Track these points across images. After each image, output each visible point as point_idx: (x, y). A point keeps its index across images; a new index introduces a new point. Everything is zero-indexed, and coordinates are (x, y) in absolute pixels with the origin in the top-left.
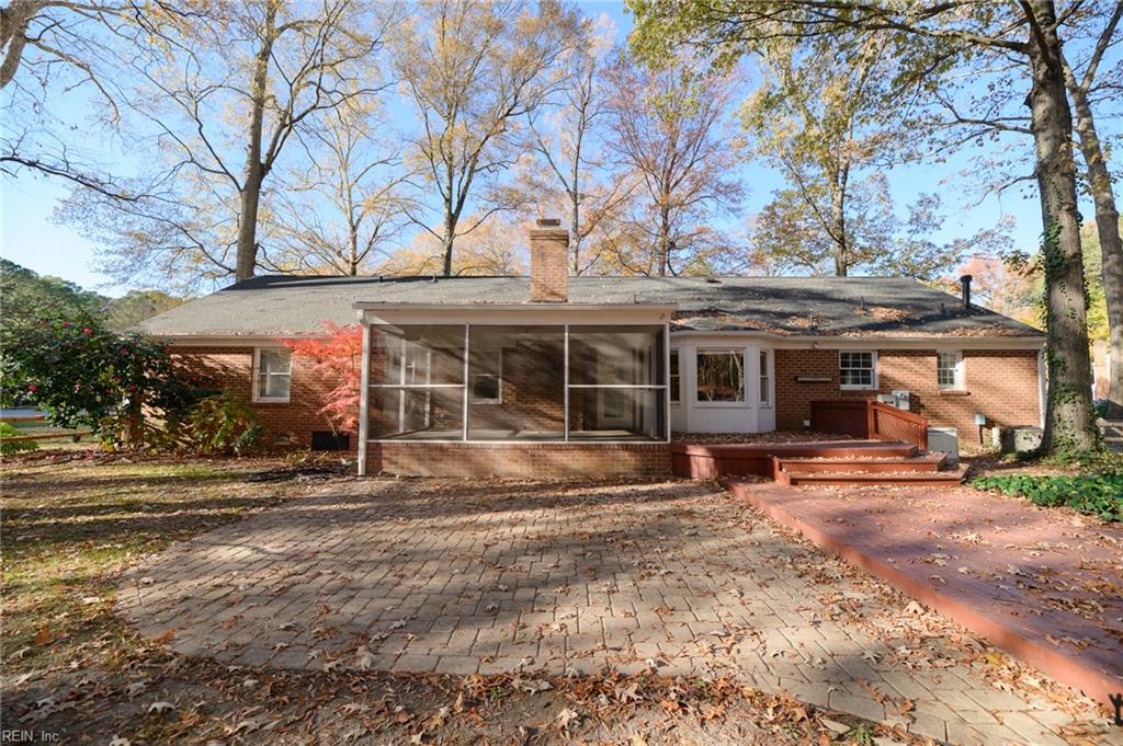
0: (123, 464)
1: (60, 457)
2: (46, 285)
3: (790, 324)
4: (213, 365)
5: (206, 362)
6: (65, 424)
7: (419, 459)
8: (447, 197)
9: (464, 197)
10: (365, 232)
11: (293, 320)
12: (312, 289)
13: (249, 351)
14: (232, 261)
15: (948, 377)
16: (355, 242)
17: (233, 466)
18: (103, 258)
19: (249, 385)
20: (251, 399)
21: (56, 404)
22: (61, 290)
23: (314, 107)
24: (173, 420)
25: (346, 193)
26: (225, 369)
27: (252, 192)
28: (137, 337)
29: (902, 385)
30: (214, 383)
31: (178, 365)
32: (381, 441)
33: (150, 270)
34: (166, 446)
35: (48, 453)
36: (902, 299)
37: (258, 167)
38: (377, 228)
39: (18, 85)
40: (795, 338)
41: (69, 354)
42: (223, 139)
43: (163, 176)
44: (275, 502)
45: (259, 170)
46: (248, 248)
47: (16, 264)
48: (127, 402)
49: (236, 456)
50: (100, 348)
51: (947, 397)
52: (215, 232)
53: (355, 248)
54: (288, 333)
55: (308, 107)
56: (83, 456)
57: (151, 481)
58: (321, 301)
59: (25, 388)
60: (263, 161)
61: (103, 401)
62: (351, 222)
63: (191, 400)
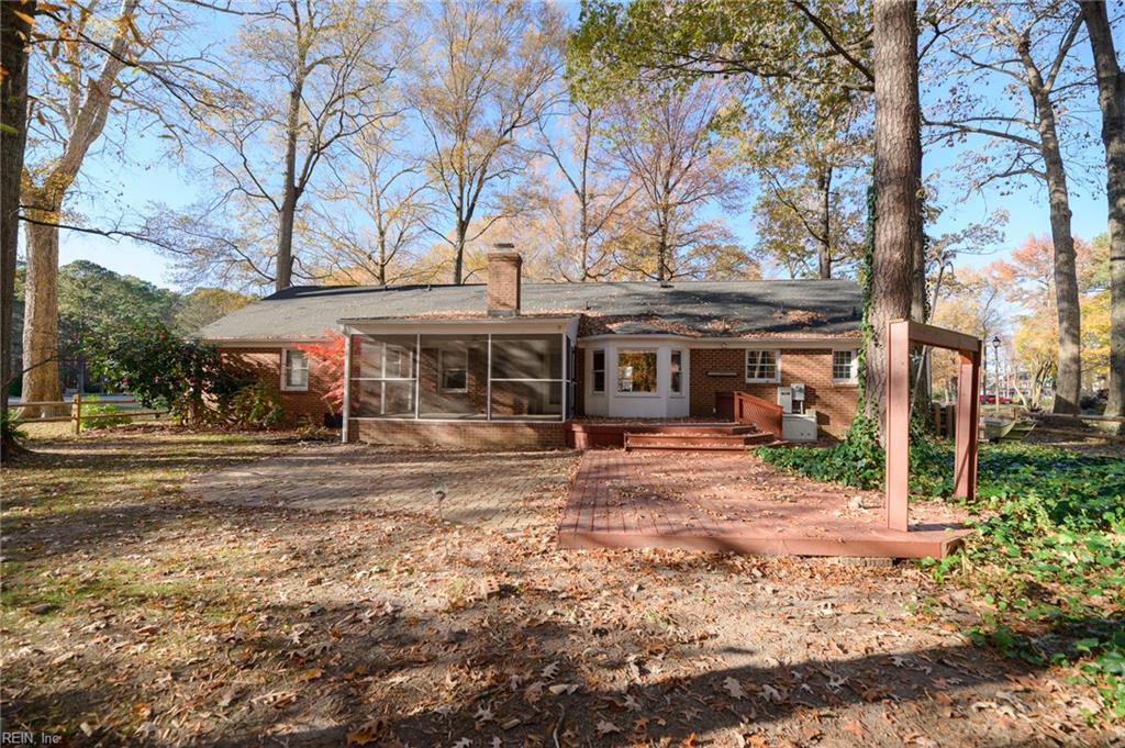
0: (189, 434)
1: (147, 429)
2: (128, 286)
3: (709, 326)
4: (251, 361)
5: (246, 359)
6: (149, 406)
7: (385, 432)
8: (458, 205)
9: (473, 205)
10: (392, 236)
11: (311, 326)
12: (330, 298)
13: (277, 351)
14: (273, 271)
15: (845, 372)
16: (383, 246)
17: (261, 436)
18: (174, 271)
19: (279, 377)
20: (279, 388)
21: (142, 391)
22: (140, 289)
23: (338, 136)
24: (223, 403)
25: (375, 202)
26: (260, 364)
27: (288, 211)
28: (197, 341)
29: (798, 379)
30: (253, 375)
31: (225, 361)
32: (359, 419)
33: (210, 280)
34: (218, 422)
35: (140, 427)
36: (821, 301)
37: (293, 191)
38: (401, 234)
39: (107, 138)
40: (706, 339)
41: (151, 355)
42: (265, 166)
43: (218, 201)
44: (278, 454)
45: (294, 193)
46: (286, 260)
47: (102, 267)
48: (191, 389)
49: (265, 429)
50: (171, 349)
51: (838, 389)
52: (260, 245)
53: (383, 252)
54: (305, 337)
55: (332, 136)
56: (163, 429)
57: (205, 443)
58: (334, 310)
59: (120, 379)
60: (297, 184)
61: (174, 389)
62: (380, 228)
63: (235, 388)
